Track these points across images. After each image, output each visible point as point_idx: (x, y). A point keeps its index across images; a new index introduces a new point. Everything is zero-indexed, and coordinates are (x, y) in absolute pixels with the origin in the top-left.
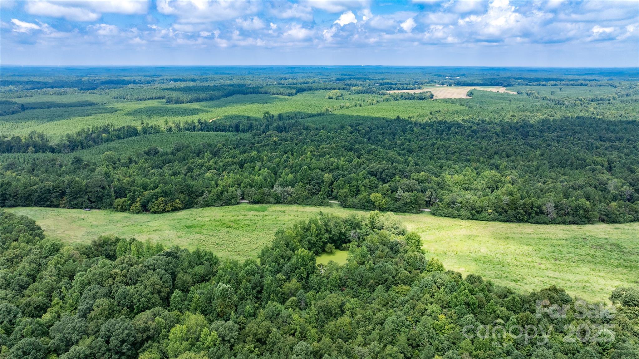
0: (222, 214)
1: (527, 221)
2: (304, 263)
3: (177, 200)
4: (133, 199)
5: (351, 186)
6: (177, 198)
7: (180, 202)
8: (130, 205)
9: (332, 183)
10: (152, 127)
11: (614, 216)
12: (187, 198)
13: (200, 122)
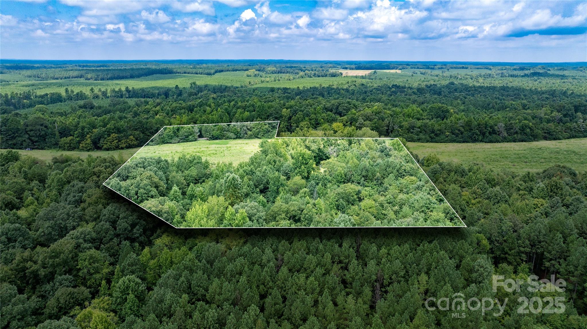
0: (182, 148)
1: (481, 141)
2: (304, 162)
3: (132, 137)
4: (83, 136)
5: (310, 119)
6: (131, 135)
7: (134, 139)
8: (79, 142)
9: (290, 118)
10: (78, 94)
11: (554, 133)
12: (142, 135)
13: (127, 90)
